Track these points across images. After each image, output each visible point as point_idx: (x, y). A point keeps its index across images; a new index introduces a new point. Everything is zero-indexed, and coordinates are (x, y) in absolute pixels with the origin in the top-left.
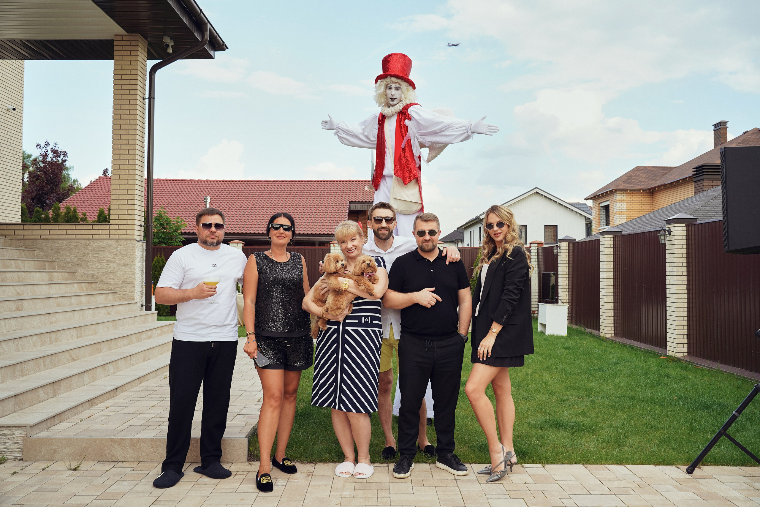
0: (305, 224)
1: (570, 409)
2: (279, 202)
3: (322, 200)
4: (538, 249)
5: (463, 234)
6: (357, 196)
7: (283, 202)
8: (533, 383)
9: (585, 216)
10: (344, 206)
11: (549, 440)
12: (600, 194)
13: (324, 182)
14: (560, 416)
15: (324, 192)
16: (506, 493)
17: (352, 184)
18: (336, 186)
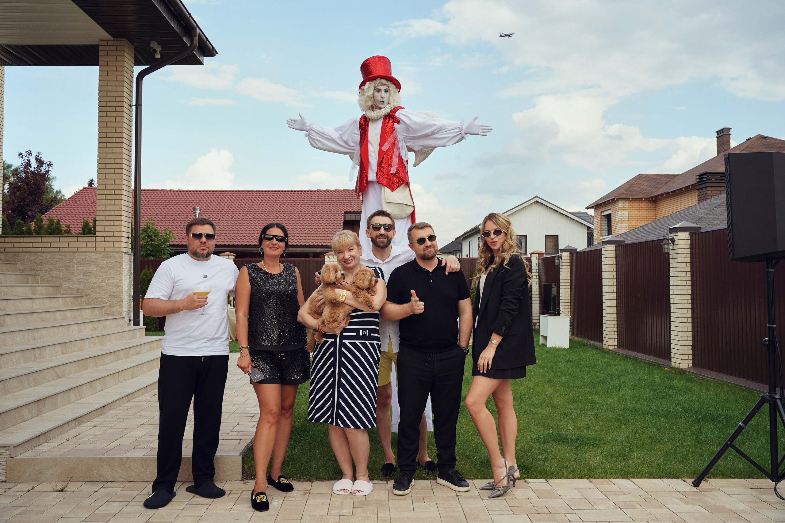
0: (298, 235)
1: (574, 422)
3: (316, 210)
4: (539, 259)
5: (461, 244)
6: (353, 206)
7: (276, 213)
8: (535, 396)
9: (586, 225)
10: (339, 217)
11: (553, 454)
12: (601, 203)
13: (318, 191)
14: (563, 430)
15: (318, 202)
16: (509, 508)
17: (347, 194)
18: (330, 196)
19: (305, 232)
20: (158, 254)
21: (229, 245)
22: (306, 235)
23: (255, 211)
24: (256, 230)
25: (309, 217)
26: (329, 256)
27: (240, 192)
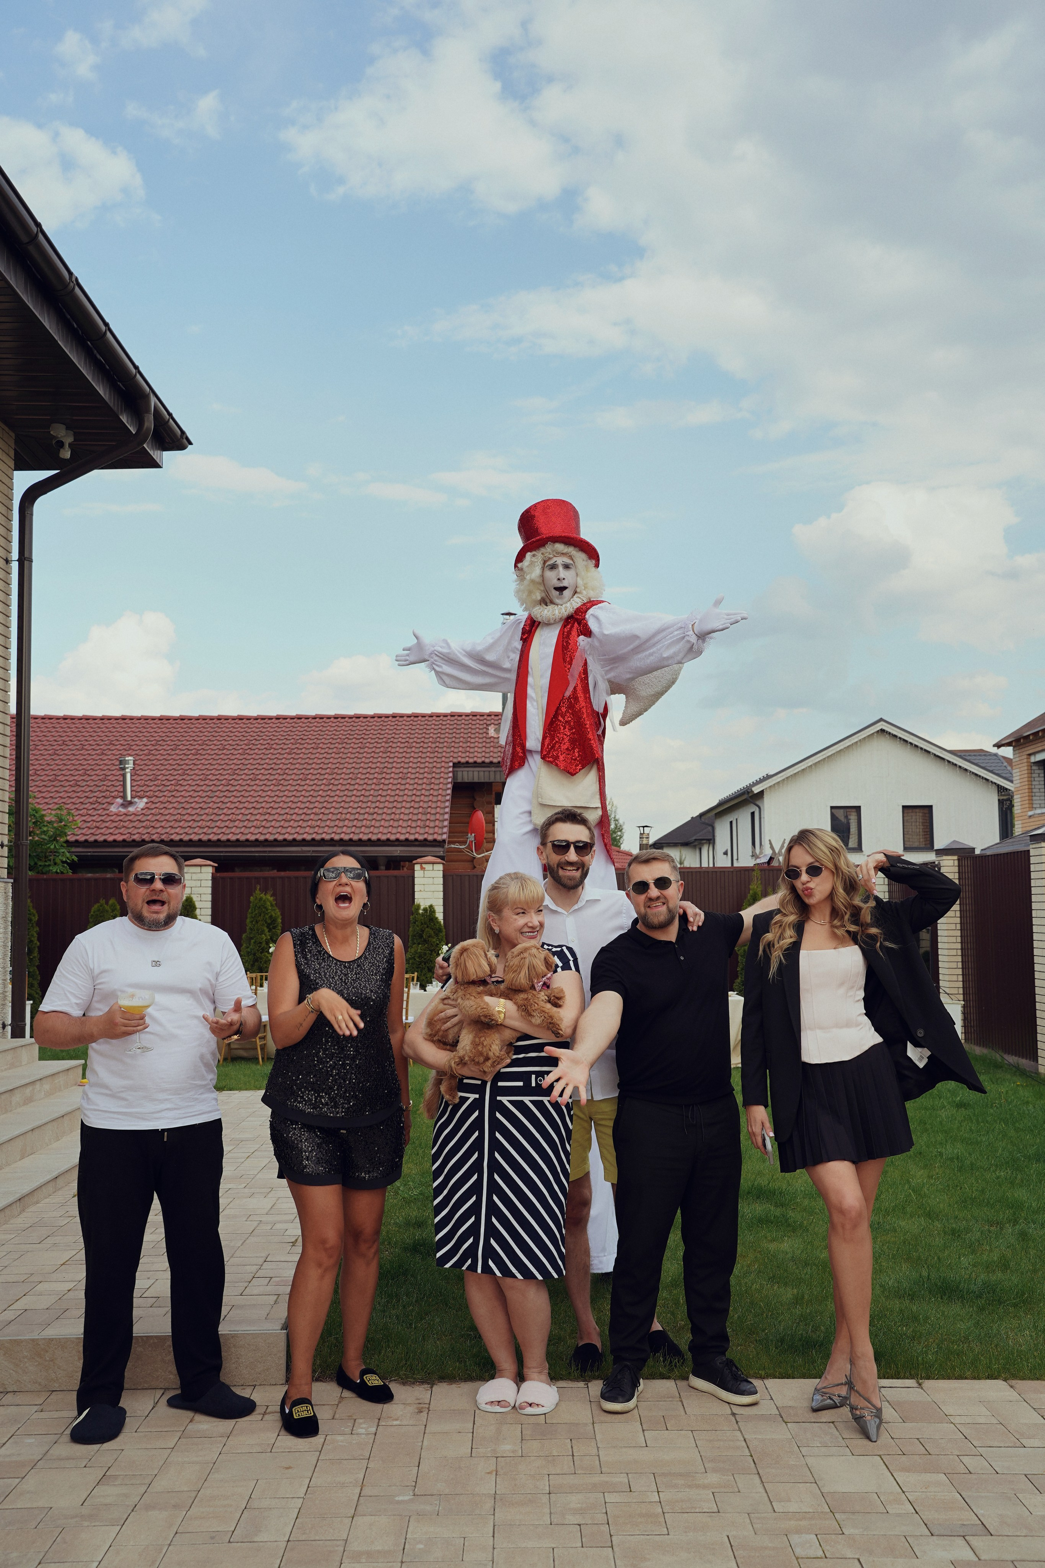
0: (352, 817)
1: (973, 1252)
2: (293, 767)
3: (391, 760)
5: (712, 828)
6: (472, 750)
7: (301, 767)
8: (887, 1190)
9: (995, 783)
10: (442, 775)
11: (929, 1324)
12: (1029, 735)
13: (394, 716)
14: (951, 1269)
15: (395, 741)
16: (843, 1443)
17: (459, 723)
18: (422, 727)
19: (368, 810)
20: (42, 864)
21: (200, 840)
22: (370, 817)
23: (255, 762)
24: (259, 806)
25: (376, 775)
26: (424, 866)
27: (220, 719)
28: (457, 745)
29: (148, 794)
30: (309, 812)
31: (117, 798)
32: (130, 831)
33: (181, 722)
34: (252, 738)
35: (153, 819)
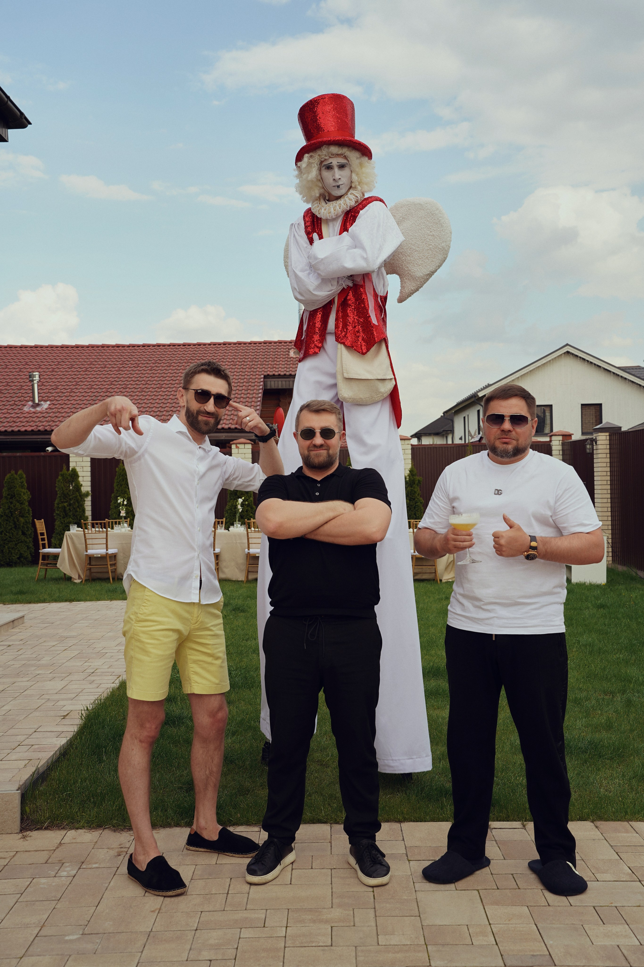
2: (153, 379)
4: (563, 444)
5: (453, 422)
6: (277, 367)
7: (158, 379)
10: (256, 383)
15: (225, 361)
17: (269, 348)
18: (243, 351)
23: (126, 376)
26: (238, 445)
27: (104, 347)
28: (267, 363)
29: (50, 399)
30: (163, 410)
31: (29, 401)
32: (37, 424)
33: (76, 349)
34: (125, 360)
35: (54, 416)
